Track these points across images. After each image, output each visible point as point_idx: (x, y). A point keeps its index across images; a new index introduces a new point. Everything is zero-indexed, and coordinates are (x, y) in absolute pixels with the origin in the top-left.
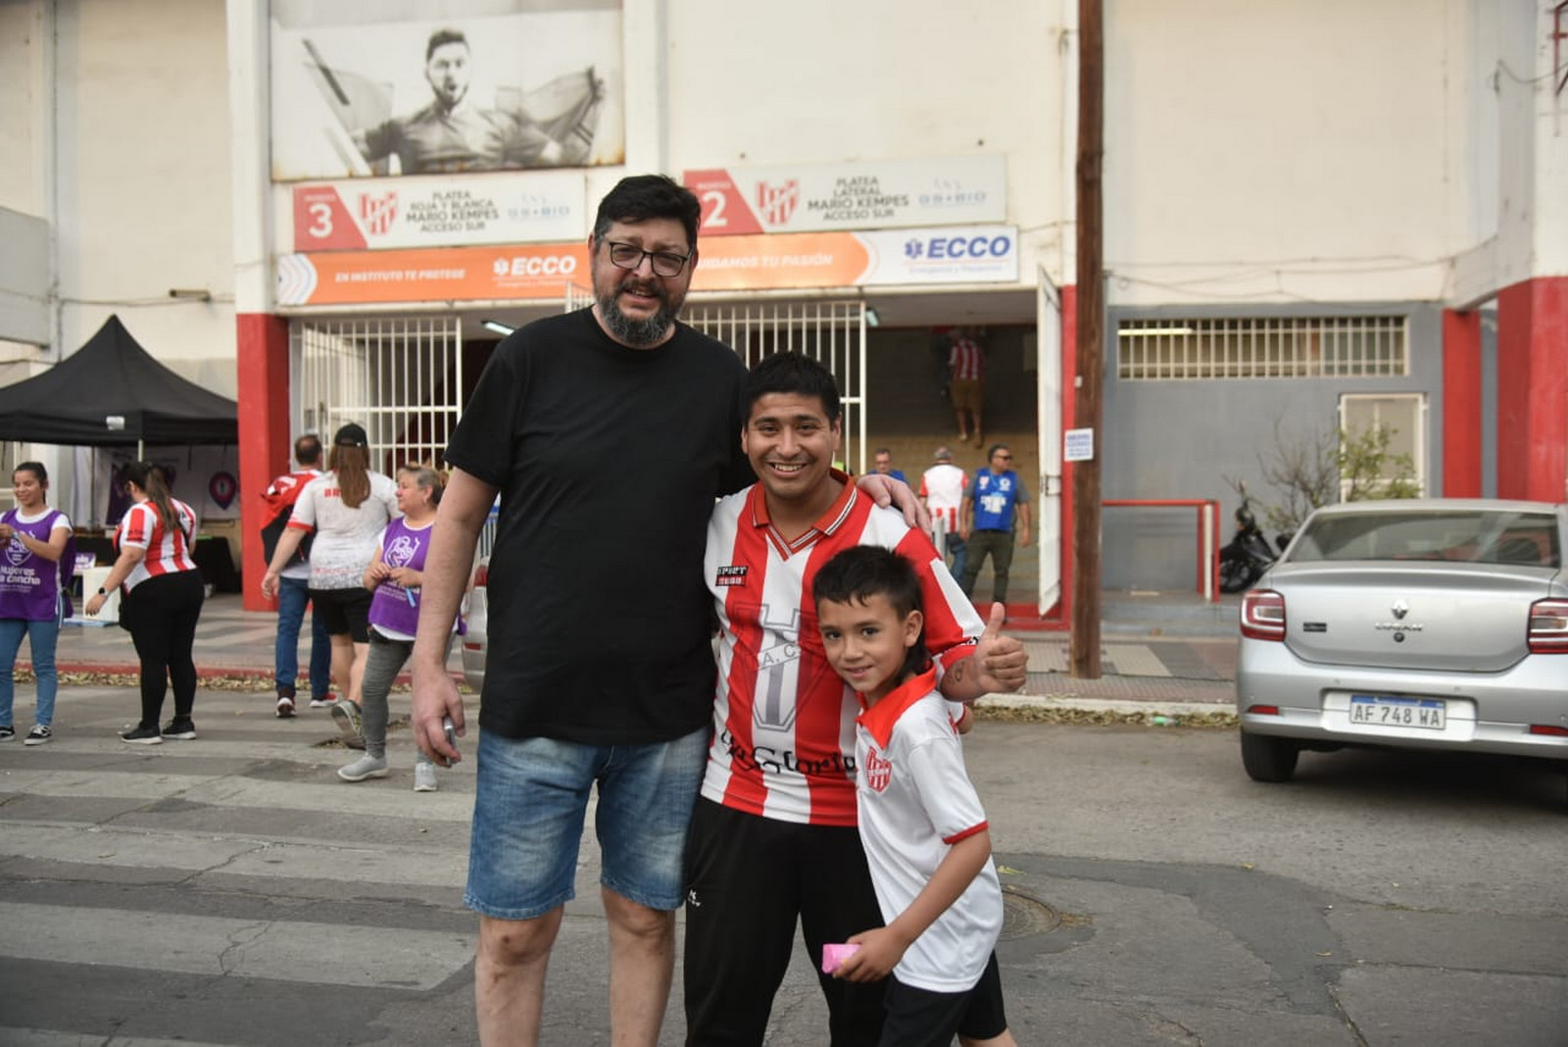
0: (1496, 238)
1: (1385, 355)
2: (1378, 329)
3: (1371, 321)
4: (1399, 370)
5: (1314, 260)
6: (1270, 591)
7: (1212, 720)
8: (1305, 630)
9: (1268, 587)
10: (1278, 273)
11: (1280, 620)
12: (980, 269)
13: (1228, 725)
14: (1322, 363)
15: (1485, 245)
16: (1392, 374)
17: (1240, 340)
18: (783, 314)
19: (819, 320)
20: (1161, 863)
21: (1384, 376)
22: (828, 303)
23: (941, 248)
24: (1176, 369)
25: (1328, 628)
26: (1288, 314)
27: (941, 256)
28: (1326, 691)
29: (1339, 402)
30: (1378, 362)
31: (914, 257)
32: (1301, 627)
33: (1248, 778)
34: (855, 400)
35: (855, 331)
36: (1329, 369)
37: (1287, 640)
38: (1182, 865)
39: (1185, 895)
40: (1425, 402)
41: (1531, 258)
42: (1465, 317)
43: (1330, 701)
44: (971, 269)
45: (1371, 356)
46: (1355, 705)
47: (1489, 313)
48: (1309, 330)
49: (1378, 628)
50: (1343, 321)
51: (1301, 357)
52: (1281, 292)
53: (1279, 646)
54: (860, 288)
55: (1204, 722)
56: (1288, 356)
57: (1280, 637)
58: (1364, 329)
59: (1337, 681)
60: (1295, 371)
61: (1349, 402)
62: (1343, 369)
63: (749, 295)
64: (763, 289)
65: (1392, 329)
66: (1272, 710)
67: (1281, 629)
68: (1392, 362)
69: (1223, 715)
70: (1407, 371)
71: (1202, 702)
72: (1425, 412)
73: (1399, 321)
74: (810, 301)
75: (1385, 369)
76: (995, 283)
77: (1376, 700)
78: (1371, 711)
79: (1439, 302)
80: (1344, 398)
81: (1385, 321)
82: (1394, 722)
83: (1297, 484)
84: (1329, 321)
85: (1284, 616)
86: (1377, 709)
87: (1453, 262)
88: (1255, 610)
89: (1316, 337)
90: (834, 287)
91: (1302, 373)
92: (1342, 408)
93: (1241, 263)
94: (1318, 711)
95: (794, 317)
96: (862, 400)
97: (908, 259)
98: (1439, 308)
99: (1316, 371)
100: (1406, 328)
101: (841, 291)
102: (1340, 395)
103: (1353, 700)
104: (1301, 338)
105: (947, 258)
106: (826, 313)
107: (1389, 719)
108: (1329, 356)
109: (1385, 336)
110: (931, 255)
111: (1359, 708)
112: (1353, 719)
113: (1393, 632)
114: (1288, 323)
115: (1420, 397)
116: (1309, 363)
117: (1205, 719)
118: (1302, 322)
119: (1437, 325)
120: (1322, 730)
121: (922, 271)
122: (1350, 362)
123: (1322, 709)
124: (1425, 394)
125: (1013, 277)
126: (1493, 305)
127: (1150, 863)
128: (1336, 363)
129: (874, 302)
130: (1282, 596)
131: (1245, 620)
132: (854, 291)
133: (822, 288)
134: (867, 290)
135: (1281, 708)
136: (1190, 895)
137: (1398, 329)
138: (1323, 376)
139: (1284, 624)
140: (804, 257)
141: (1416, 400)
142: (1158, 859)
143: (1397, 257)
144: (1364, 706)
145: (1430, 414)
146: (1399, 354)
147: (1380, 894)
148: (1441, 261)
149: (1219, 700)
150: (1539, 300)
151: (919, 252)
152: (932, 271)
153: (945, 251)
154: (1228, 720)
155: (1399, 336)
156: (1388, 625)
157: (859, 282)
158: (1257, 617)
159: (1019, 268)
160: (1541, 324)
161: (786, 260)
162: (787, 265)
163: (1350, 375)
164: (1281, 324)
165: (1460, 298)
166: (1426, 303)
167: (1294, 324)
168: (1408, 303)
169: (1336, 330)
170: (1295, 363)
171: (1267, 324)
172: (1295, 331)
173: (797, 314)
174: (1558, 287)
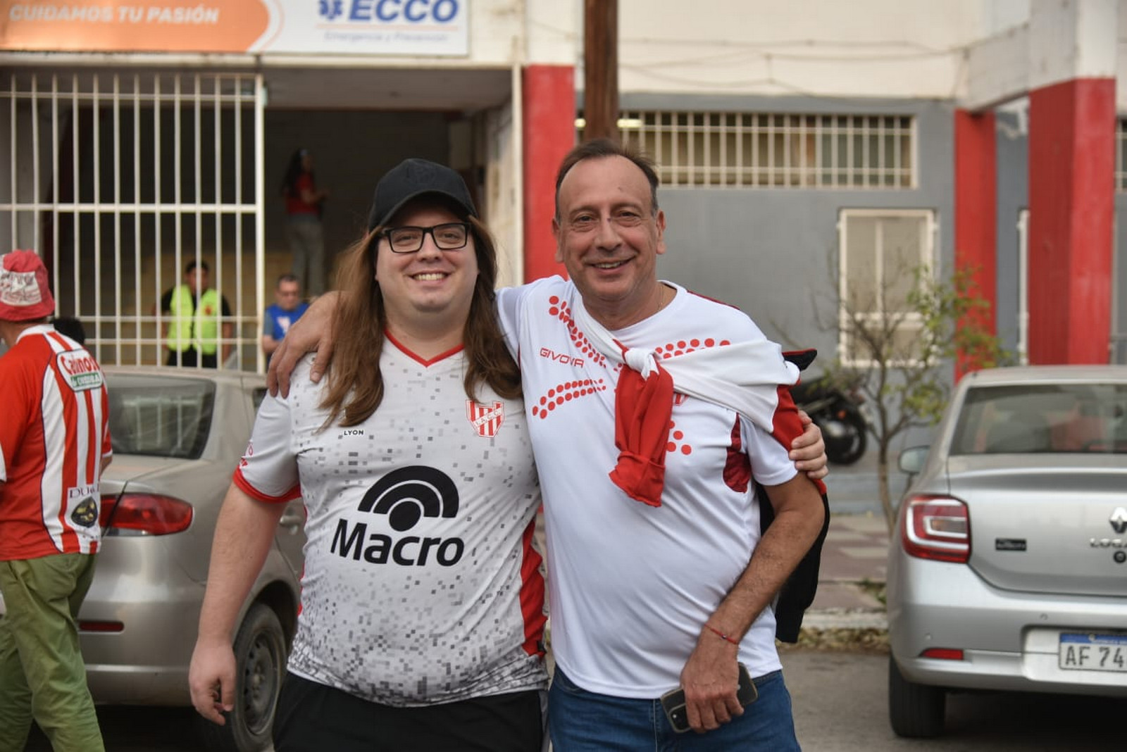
0: (1026, 26)
1: (890, 163)
2: (882, 131)
3: (874, 121)
4: (905, 181)
5: (810, 43)
6: (948, 497)
8: (998, 549)
9: (945, 491)
10: (769, 57)
11: (964, 536)
12: (419, 38)
14: (819, 170)
15: (1011, 33)
16: (897, 185)
18: (147, 88)
19: (197, 98)
21: (889, 189)
22: (209, 75)
23: (368, 8)
25: (1029, 545)
26: (779, 109)
27: (367, 18)
28: (1028, 628)
29: (838, 219)
30: (882, 171)
31: (331, 18)
32: (993, 544)
34: (248, 208)
35: (248, 110)
36: (827, 179)
37: (972, 561)
40: (935, 220)
41: (1073, 54)
42: (978, 120)
43: (1035, 642)
44: (408, 38)
45: (874, 163)
46: (1065, 646)
48: (803, 130)
49: (1093, 545)
50: (842, 120)
51: (794, 163)
52: (772, 82)
53: (962, 569)
54: (258, 56)
56: (779, 162)
57: (963, 558)
58: (866, 131)
59: (1044, 615)
60: (787, 180)
61: (851, 220)
62: (843, 179)
63: (99, 59)
64: (119, 52)
65: (897, 131)
66: (956, 654)
67: (964, 547)
68: (897, 171)
70: (915, 182)
72: (935, 233)
73: (905, 121)
74: (186, 71)
75: (890, 180)
76: (439, 57)
77: (1091, 638)
78: (1085, 653)
79: (952, 100)
80: (844, 215)
81: (889, 121)
82: (1116, 666)
84: (827, 120)
85: (969, 531)
86: (1094, 650)
87: (966, 53)
88: (927, 520)
89: (811, 138)
90: (221, 53)
91: (795, 182)
92: (843, 226)
93: (725, 44)
94: (1019, 654)
95: (162, 92)
96: (258, 208)
97: (323, 20)
98: (951, 109)
99: (812, 180)
100: (914, 130)
101: (230, 59)
102: (839, 210)
103: (1062, 639)
104: (795, 138)
105: (375, 21)
106: (208, 89)
107: (1109, 663)
108: (827, 163)
109: (889, 140)
110: (354, 16)
111: (1071, 649)
112: (1063, 665)
113: (1112, 550)
114: (779, 119)
115: (929, 215)
116: (803, 171)
118: (795, 119)
119: (949, 128)
120: (1023, 680)
121: (343, 37)
122: (850, 171)
123: (1023, 652)
124: (935, 211)
125: (462, 51)
126: (1020, 107)
128: (835, 171)
129: (275, 75)
130: (965, 504)
131: (912, 536)
132: (248, 60)
133: (205, 53)
134: (267, 60)
135: (968, 651)
137: (905, 131)
138: (819, 186)
139: (968, 541)
140: (178, 11)
141: (924, 219)
143: (905, 44)
144: (1077, 646)
145: (941, 235)
146: (905, 163)
148: (953, 51)
150: (1083, 105)
151: (338, 11)
152: (357, 38)
153: (372, 12)
155: (905, 140)
156: (1105, 541)
157: (256, 48)
158: (930, 531)
159: (470, 39)
160: (1085, 134)
161: (153, 13)
162: (155, 20)
163: (850, 186)
164: (771, 121)
165: (976, 97)
166: (936, 101)
167: (787, 121)
168: (917, 101)
169: (834, 130)
170: (787, 170)
171: (755, 121)
172: (787, 130)
173: (167, 88)
174: (1101, 88)
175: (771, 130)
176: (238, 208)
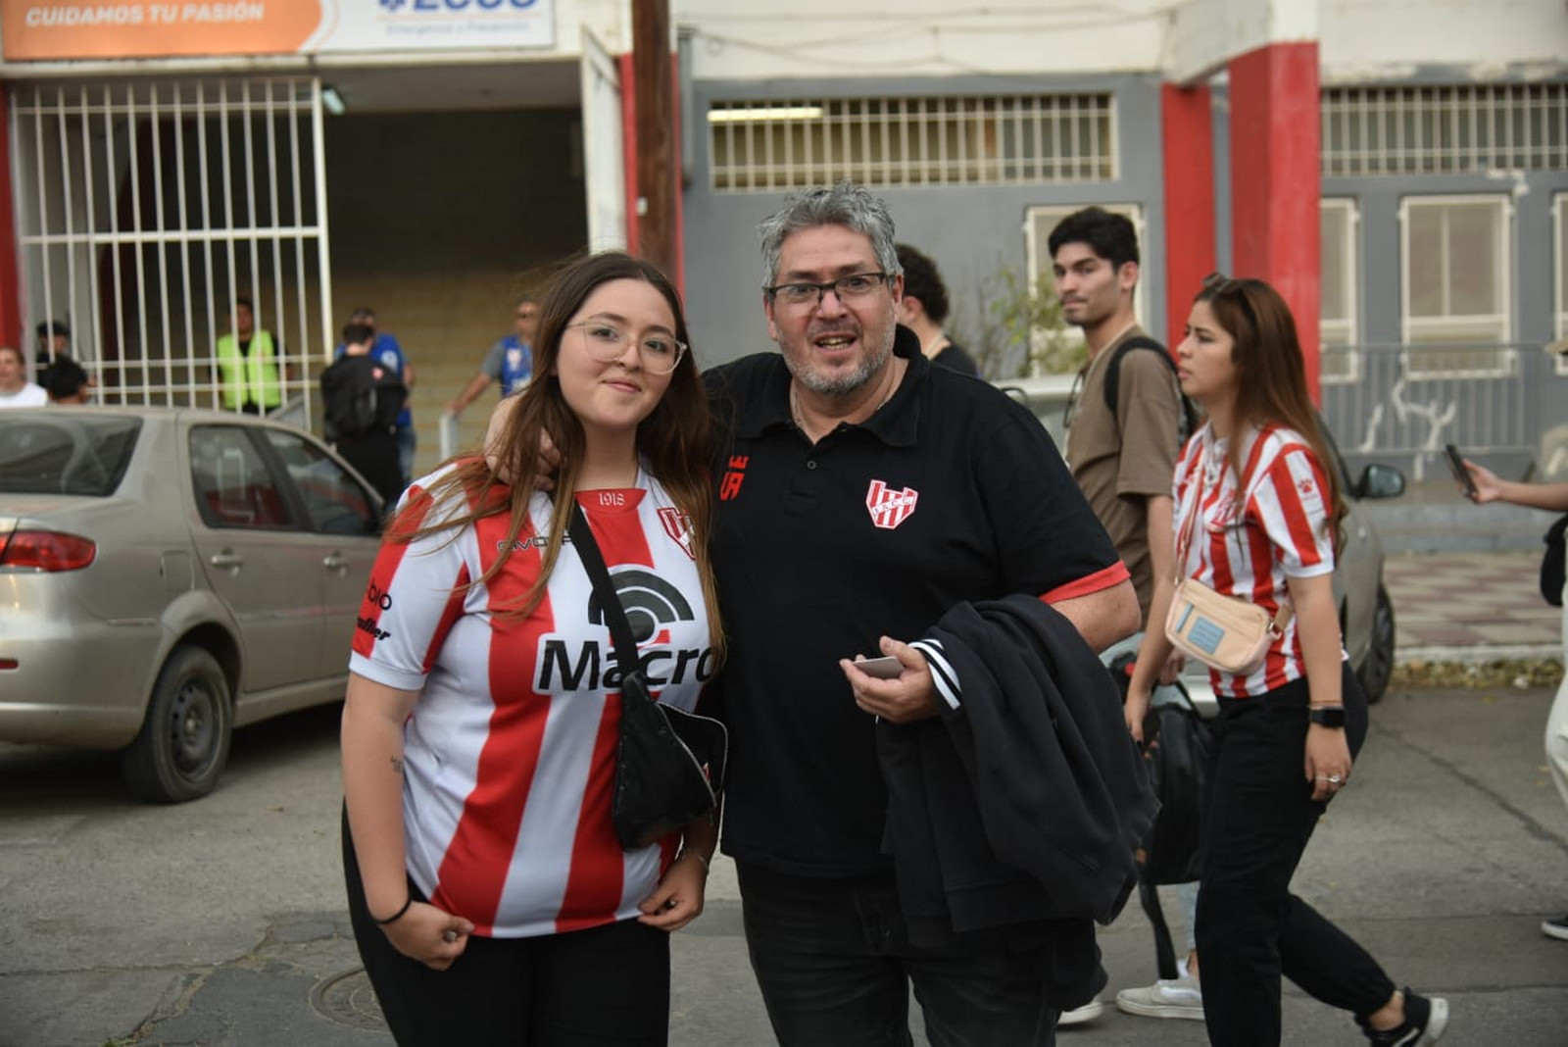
1: (1085, 151)
2: (1075, 113)
3: (1065, 101)
4: (1105, 171)
5: (985, 12)
10: (935, 31)
12: (495, 28)
14: (1001, 162)
16: (1095, 177)
17: (885, 131)
18: (189, 97)
19: (247, 106)
21: (1085, 181)
22: (258, 80)
24: (796, 174)
26: (950, 91)
27: (434, 7)
29: (1024, 219)
30: (1076, 160)
31: (393, 8)
34: (309, 232)
35: (305, 120)
36: (1010, 172)
40: (1142, 216)
41: (1267, 15)
42: (1189, 95)
44: (482, 28)
45: (1066, 151)
47: (1219, 89)
48: (980, 115)
50: (1027, 102)
51: (971, 154)
52: (940, 59)
54: (311, 56)
56: (953, 153)
58: (1055, 113)
60: (963, 174)
61: (1039, 220)
62: (1029, 172)
63: (130, 66)
64: (153, 58)
65: (1094, 112)
68: (1095, 160)
70: (1116, 172)
73: (1103, 100)
74: (231, 76)
75: (1086, 170)
76: (520, 49)
79: (1157, 73)
80: (1032, 214)
81: (1083, 100)
84: (1008, 102)
87: (1172, 15)
89: (990, 125)
90: (268, 55)
91: (973, 177)
92: (1030, 228)
93: (882, 17)
95: (206, 101)
96: (321, 231)
97: (384, 11)
98: (1156, 83)
99: (992, 175)
100: (1113, 111)
101: (279, 61)
102: (1025, 209)
104: (970, 126)
105: (443, 10)
106: (257, 95)
108: (1010, 153)
109: (1084, 123)
110: (419, 5)
114: (951, 104)
115: (1135, 211)
116: (982, 164)
118: (971, 103)
119: (1155, 106)
121: (407, 30)
122: (1038, 161)
124: (1141, 206)
125: (546, 40)
126: (1222, 78)
128: (1020, 162)
129: (332, 77)
132: (300, 61)
133: (250, 56)
134: (322, 60)
137: (1103, 112)
138: (1002, 181)
140: (218, 8)
143: (1098, 8)
145: (1149, 234)
146: (1104, 150)
148: (1157, 14)
150: (1279, 76)
151: (400, 1)
152: (423, 31)
155: (1103, 123)
157: (308, 47)
159: (554, 26)
160: (1282, 109)
161: (189, 11)
162: (191, 20)
163: (1039, 180)
164: (942, 106)
165: (1183, 68)
166: (1138, 75)
167: (961, 106)
168: (1115, 75)
169: (1018, 114)
170: (962, 163)
171: (922, 107)
172: (961, 116)
173: (212, 96)
174: (1303, 55)
175: (942, 116)
176: (299, 232)
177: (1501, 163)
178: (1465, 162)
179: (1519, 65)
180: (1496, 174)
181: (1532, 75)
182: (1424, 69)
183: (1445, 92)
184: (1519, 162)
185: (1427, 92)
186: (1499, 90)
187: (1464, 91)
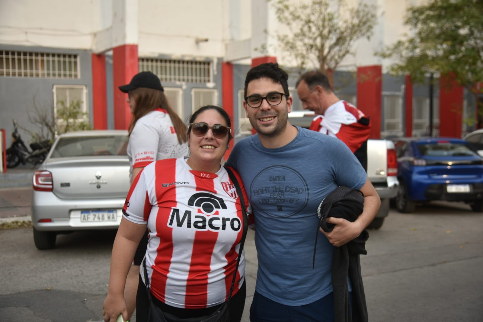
0: (111, 27)
1: (70, 70)
2: (67, 59)
3: (64, 56)
4: (76, 76)
5: (41, 29)
6: (46, 171)
7: (12, 225)
8: (62, 186)
9: (45, 169)
10: (26, 33)
11: (50, 183)
13: (20, 226)
14: (46, 72)
15: (108, 30)
16: (73, 77)
20: (11, 294)
21: (70, 79)
25: (71, 185)
26: (31, 50)
28: (71, 211)
29: (53, 88)
30: (68, 73)
32: (59, 185)
33: (36, 249)
36: (49, 75)
37: (54, 191)
38: (19, 293)
39: (25, 307)
40: (86, 89)
41: (124, 37)
42: (100, 57)
43: (73, 215)
45: (65, 70)
46: (83, 215)
47: (109, 56)
48: (40, 58)
49: (91, 184)
50: (53, 55)
51: (37, 69)
52: (27, 41)
53: (50, 194)
55: (9, 226)
56: (31, 68)
57: (51, 190)
58: (62, 59)
59: (75, 206)
60: (34, 75)
61: (57, 89)
62: (54, 75)
65: (73, 60)
66: (49, 220)
67: (51, 187)
68: (73, 73)
69: (17, 222)
70: (79, 76)
71: (7, 217)
72: (86, 94)
73: (75, 56)
75: (70, 75)
77: (91, 212)
78: (89, 216)
79: (91, 50)
80: (55, 87)
81: (70, 56)
82: (98, 220)
83: (44, 123)
84: (48, 55)
85: (52, 181)
86: (91, 216)
87: (95, 35)
88: (39, 179)
89: (42, 61)
91: (37, 75)
92: (54, 90)
93: (10, 27)
94: (68, 219)
98: (90, 53)
99: (43, 75)
100: (78, 59)
102: (53, 85)
103: (82, 213)
104: (37, 61)
107: (96, 219)
108: (48, 69)
109: (70, 62)
111: (84, 216)
112: (82, 221)
113: (96, 185)
114: (31, 54)
115: (84, 88)
116: (40, 72)
117: (9, 224)
118: (37, 54)
119: (90, 59)
120: (70, 227)
122: (57, 72)
123: (69, 218)
124: (86, 86)
126: (111, 53)
127: (6, 295)
128: (51, 72)
130: (51, 173)
131: (35, 184)
135: (52, 219)
136: (28, 307)
137: (75, 60)
138: (46, 77)
139: (52, 185)
141: (82, 89)
142: (9, 293)
143: (73, 31)
144: (86, 215)
145: (88, 94)
146: (76, 70)
147: (103, 290)
148: (91, 34)
149: (15, 216)
150: (128, 53)
154: (19, 224)
155: (75, 63)
156: (94, 182)
158: (40, 182)
160: (128, 62)
163: (57, 77)
164: (28, 55)
165: (98, 49)
166: (85, 51)
167: (34, 55)
168: (79, 50)
169: (51, 58)
170: (34, 71)
171: (22, 54)
172: (34, 58)
174: (134, 48)
175: (28, 57)
177: (179, 80)
178: (170, 79)
179: (183, 56)
180: (178, 83)
181: (187, 59)
182: (161, 55)
183: (166, 61)
184: (184, 80)
185: (161, 61)
186: (179, 62)
187: (170, 61)
